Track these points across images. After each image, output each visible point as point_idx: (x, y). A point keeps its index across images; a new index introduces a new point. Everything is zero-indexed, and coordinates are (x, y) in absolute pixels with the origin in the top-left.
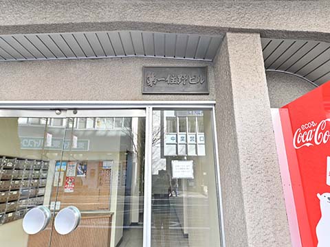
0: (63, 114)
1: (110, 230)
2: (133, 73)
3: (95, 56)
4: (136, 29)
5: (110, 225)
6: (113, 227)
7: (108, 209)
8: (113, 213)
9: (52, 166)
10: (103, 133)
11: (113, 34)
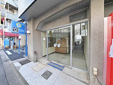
0: (57, 29)
1: (67, 50)
2: (67, 18)
3: (60, 17)
4: (67, 8)
5: (67, 49)
6: (68, 50)
7: (66, 46)
8: (67, 47)
9: (57, 39)
10: (65, 32)
11: (63, 11)
